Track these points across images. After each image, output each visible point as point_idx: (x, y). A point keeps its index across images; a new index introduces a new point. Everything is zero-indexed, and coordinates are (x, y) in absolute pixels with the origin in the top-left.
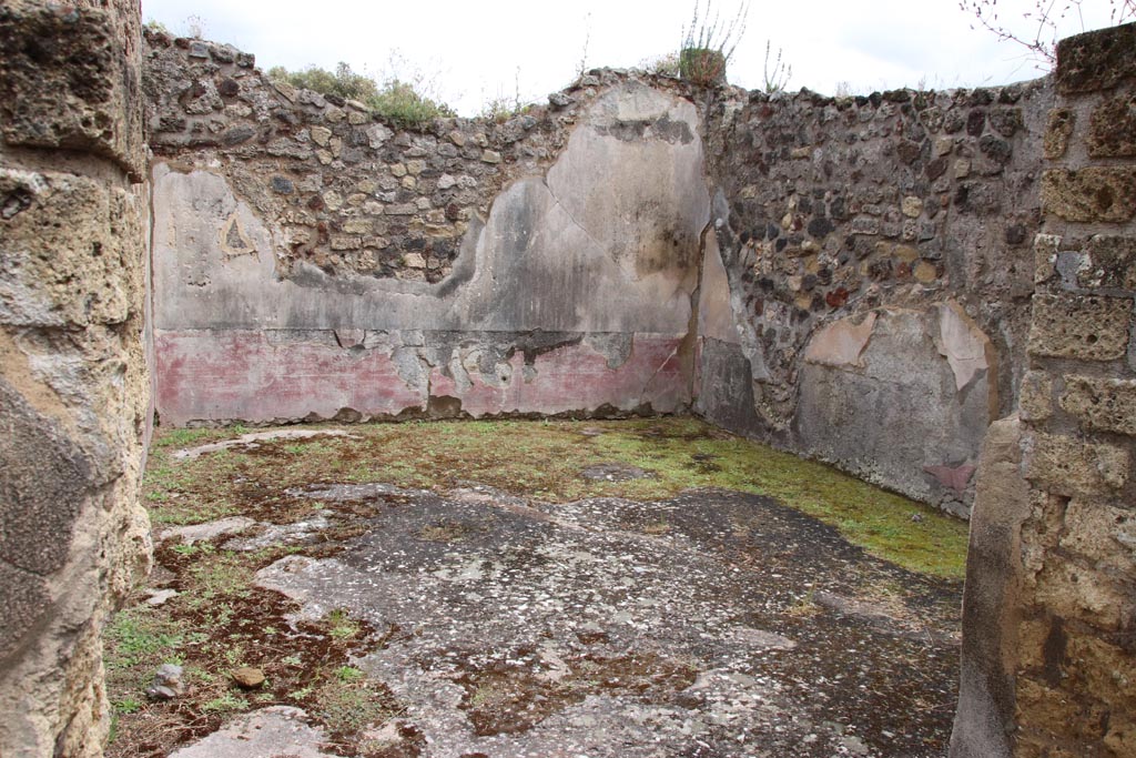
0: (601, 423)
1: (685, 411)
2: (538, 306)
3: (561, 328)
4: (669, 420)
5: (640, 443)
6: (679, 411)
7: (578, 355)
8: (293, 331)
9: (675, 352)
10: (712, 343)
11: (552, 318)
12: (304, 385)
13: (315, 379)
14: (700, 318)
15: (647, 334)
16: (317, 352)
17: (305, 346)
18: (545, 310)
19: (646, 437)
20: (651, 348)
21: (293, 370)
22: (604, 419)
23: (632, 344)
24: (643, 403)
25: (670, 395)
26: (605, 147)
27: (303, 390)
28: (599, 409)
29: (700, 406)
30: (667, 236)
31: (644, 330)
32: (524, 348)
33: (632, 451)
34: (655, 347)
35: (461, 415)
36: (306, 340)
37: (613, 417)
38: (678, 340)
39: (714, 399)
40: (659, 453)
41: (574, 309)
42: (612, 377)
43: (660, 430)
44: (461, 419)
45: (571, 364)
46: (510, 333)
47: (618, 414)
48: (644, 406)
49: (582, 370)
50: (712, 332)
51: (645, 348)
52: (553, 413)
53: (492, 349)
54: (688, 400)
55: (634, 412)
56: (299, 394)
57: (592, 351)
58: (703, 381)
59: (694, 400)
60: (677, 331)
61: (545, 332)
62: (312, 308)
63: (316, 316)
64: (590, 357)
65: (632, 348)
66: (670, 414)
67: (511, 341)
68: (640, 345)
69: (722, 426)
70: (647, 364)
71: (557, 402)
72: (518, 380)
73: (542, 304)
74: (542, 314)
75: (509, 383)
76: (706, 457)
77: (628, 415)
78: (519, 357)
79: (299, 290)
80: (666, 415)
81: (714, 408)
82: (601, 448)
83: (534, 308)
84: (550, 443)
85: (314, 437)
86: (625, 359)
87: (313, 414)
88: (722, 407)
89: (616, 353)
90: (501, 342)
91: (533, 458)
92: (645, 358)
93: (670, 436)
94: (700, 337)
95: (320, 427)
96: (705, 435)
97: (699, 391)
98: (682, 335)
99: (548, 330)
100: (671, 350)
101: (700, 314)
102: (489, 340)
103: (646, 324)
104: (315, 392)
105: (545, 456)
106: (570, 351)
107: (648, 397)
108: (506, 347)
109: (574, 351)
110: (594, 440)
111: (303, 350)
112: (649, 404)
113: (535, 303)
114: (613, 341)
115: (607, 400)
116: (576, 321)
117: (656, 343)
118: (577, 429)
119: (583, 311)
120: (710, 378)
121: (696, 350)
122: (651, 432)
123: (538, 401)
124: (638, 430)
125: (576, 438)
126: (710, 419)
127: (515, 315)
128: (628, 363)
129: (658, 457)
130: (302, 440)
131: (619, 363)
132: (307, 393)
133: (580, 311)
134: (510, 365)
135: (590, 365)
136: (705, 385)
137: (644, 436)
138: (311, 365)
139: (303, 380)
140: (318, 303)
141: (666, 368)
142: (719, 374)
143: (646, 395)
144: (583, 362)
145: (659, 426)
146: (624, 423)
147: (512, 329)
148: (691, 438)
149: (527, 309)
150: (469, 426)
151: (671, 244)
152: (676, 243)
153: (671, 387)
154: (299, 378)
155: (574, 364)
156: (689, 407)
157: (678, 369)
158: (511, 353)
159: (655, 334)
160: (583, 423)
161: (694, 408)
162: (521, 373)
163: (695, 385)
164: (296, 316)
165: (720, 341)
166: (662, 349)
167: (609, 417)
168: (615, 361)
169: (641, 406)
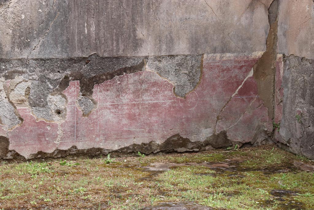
0: (171, 157)
1: (266, 140)
2: (93, 28)
3: (121, 53)
4: (248, 150)
5: (212, 179)
6: (259, 140)
7: (142, 82)
9: (251, 74)
10: (293, 62)
11: (110, 42)
14: (279, 33)
15: (218, 56)
18: (101, 34)
19: (220, 171)
20: (223, 71)
22: (173, 152)
23: (201, 66)
24: (217, 133)
25: (248, 122)
28: (168, 142)
29: (283, 134)
31: (215, 51)
32: (79, 77)
33: (201, 187)
34: (228, 70)
35: (9, 156)
37: (183, 149)
38: (254, 60)
39: (298, 125)
40: (231, 189)
41: (135, 30)
42: (181, 105)
43: (237, 163)
44: (9, 161)
45: (134, 93)
46: (62, 60)
47: (190, 146)
48: (218, 136)
49: (147, 98)
50: (293, 49)
51: (216, 70)
52: (116, 148)
53: (43, 79)
54: (269, 128)
55: (207, 143)
57: (157, 78)
58: (285, 106)
59: (276, 127)
60: (253, 50)
61: (103, 58)
64: (155, 84)
65: (202, 72)
66: (249, 144)
67: (64, 69)
68: (211, 68)
69: (309, 156)
70: (219, 89)
71: (119, 135)
72: (75, 112)
73: (98, 26)
74: (98, 38)
75: (64, 117)
76: (288, 193)
77: (201, 147)
78: (74, 88)
80: (244, 145)
81: (298, 135)
82: (167, 186)
83: (89, 31)
84: (110, 183)
86: (194, 84)
88: (309, 135)
89: (184, 79)
90: (53, 71)
91: (88, 200)
92: (217, 82)
93: (248, 170)
94: (280, 56)
96: (289, 167)
97: (281, 117)
98: (259, 54)
99: (106, 55)
100: (247, 71)
101: (279, 29)
102: (38, 69)
103: (217, 44)
105: (101, 199)
106: (132, 78)
107: (222, 126)
108: (59, 76)
109: (136, 78)
110: (161, 177)
112: (224, 134)
113: (89, 26)
114: (180, 65)
115: (177, 130)
116: (137, 44)
117: (229, 65)
118: (143, 165)
119: (145, 32)
120: (293, 102)
121: (275, 70)
122: (226, 165)
123: (98, 136)
124: (211, 163)
125: (141, 175)
126: (295, 148)
127: (68, 40)
128: (198, 89)
129: (229, 194)
131: (188, 89)
133: (141, 33)
134: (64, 97)
135: (156, 93)
136: (287, 110)
137: (218, 169)
141: (241, 93)
142: (303, 96)
143: (220, 123)
144: (146, 90)
145: (235, 158)
146: (196, 156)
147: (65, 56)
148: (271, 170)
149: (81, 33)
150: (18, 168)
153: (248, 113)
155: (137, 93)
156: (270, 135)
157: (256, 93)
158: (65, 83)
159: (228, 55)
160: (150, 158)
161: (276, 136)
162: (77, 105)
163: (276, 110)
165: (302, 59)
166: (237, 71)
167: (179, 150)
168: (183, 87)
169: (215, 137)
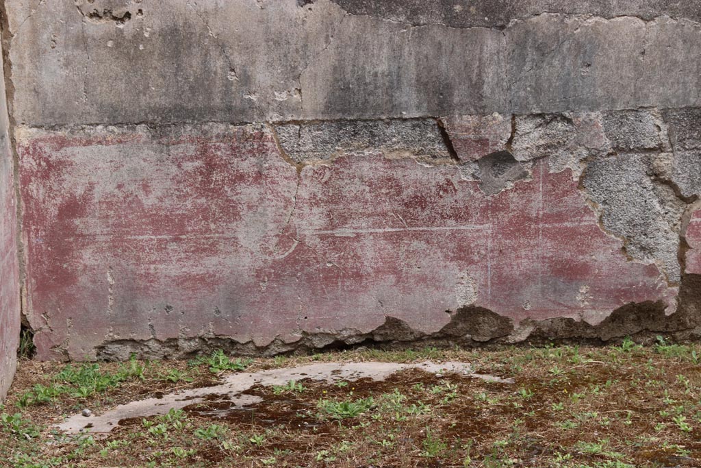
8: (340, 123)
12: (370, 254)
13: (395, 239)
16: (398, 174)
17: (370, 159)
21: (344, 220)
27: (368, 266)
36: (371, 144)
56: (358, 276)
62: (382, 68)
63: (395, 82)
79: (352, 24)
85: (393, 379)
87: (393, 323)
95: (410, 353)
104: (395, 271)
111: (366, 169)
130: (364, 387)
132: (378, 271)
138: (387, 206)
139: (368, 242)
140: (396, 54)
154: (358, 236)
164: (346, 89)
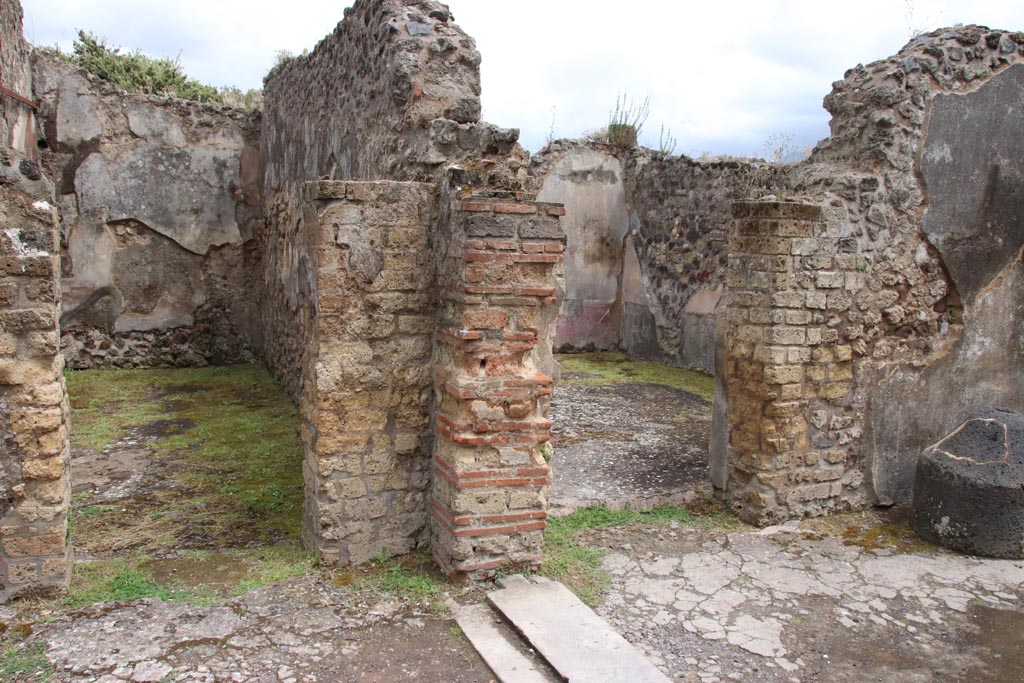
0: (564, 355)
1: (615, 348)
6: (610, 348)
15: (591, 301)
22: (566, 353)
24: (589, 343)
25: (606, 338)
26: (565, 188)
28: (563, 347)
29: (624, 345)
30: (603, 240)
37: (571, 351)
39: (633, 339)
47: (574, 350)
54: (616, 342)
55: (584, 349)
59: (620, 341)
66: (606, 350)
77: (580, 351)
80: (603, 351)
81: (633, 345)
88: (638, 344)
97: (623, 336)
107: (591, 340)
112: (593, 344)
115: (568, 341)
126: (630, 352)
151: (604, 246)
152: (608, 245)
153: (606, 333)
161: (620, 346)
167: (568, 352)
169: (588, 345)
